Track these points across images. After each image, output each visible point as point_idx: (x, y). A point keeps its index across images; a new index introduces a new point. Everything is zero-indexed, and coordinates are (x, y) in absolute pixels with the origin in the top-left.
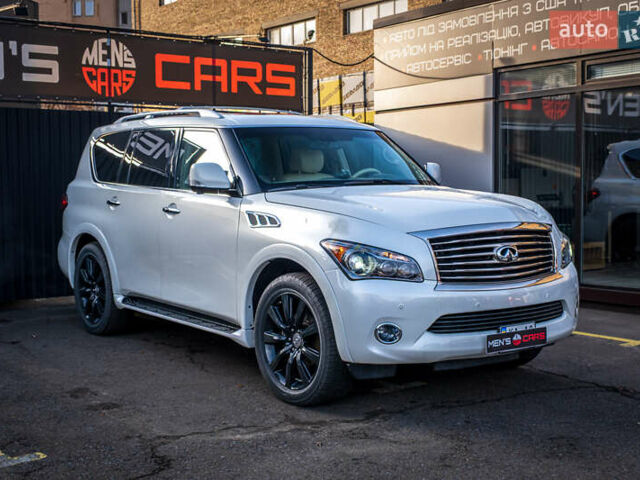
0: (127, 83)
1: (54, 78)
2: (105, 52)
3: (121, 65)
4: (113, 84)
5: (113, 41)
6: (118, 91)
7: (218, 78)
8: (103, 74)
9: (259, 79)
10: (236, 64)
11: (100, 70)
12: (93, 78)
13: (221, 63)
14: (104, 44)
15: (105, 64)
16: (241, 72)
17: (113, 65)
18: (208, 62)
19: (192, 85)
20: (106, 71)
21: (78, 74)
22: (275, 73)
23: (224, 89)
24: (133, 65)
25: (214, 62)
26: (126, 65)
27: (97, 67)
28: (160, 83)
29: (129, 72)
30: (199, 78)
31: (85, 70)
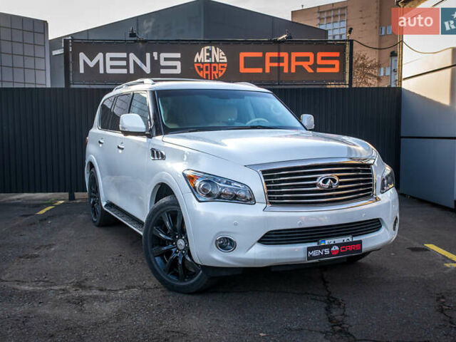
0: (222, 71)
1: (178, 71)
2: (208, 54)
3: (218, 61)
4: (213, 72)
5: (213, 48)
6: (216, 75)
7: (281, 64)
8: (207, 67)
9: (311, 62)
10: (294, 55)
11: (205, 65)
12: (201, 69)
13: (284, 55)
14: (208, 50)
15: (209, 61)
16: (298, 59)
17: (213, 61)
18: (275, 54)
19: (264, 70)
20: (209, 65)
21: (191, 68)
22: (323, 58)
23: (286, 70)
24: (226, 61)
25: (279, 54)
26: (221, 61)
27: (203, 63)
28: (243, 70)
29: (223, 65)
30: (268, 65)
31: (196, 65)
